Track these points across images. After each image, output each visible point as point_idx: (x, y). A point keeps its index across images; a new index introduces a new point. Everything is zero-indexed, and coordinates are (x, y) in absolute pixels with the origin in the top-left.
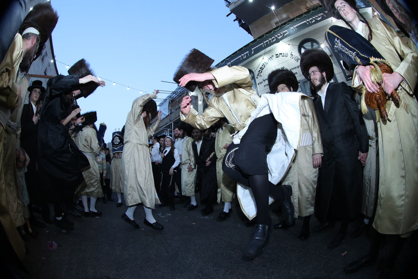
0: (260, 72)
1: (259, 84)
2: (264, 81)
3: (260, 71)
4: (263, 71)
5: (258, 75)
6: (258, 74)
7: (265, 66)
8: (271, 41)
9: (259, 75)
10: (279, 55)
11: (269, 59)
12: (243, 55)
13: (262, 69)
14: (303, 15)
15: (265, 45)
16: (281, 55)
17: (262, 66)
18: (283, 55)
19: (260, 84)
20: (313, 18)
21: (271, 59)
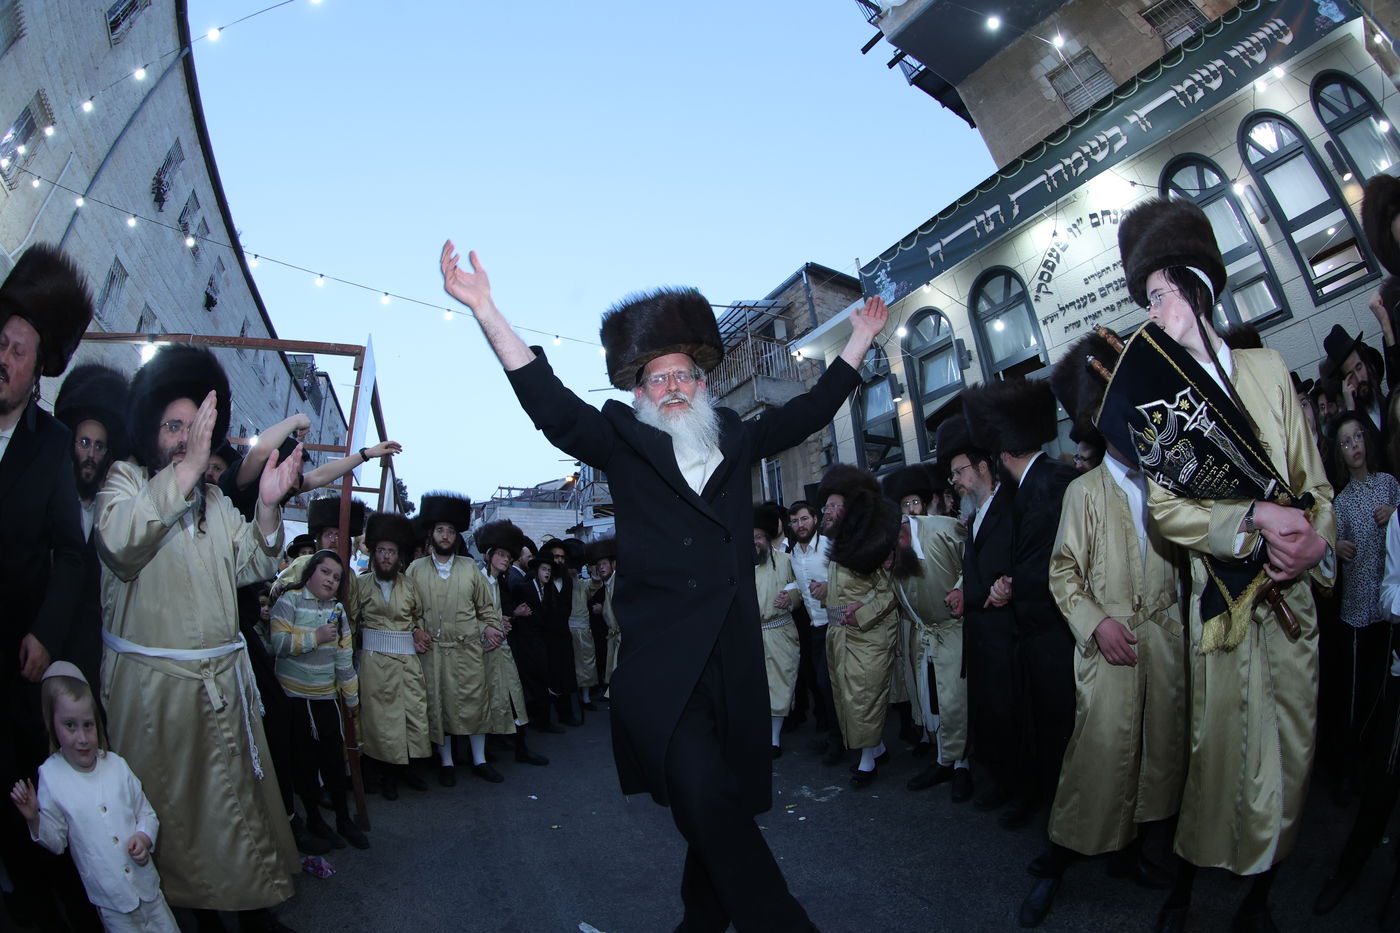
0: (1046, 277)
1: (1045, 322)
2: (1061, 309)
3: (1043, 273)
4: (1054, 275)
5: (1039, 290)
6: (1040, 286)
7: (1058, 258)
8: (1074, 171)
9: (1043, 288)
10: (1100, 216)
11: (1070, 230)
12: (981, 218)
13: (1048, 268)
14: (1159, 66)
15: (1055, 183)
16: (1106, 218)
17: (1047, 257)
18: (1113, 217)
19: (1049, 321)
20: (1194, 80)
21: (1075, 230)
